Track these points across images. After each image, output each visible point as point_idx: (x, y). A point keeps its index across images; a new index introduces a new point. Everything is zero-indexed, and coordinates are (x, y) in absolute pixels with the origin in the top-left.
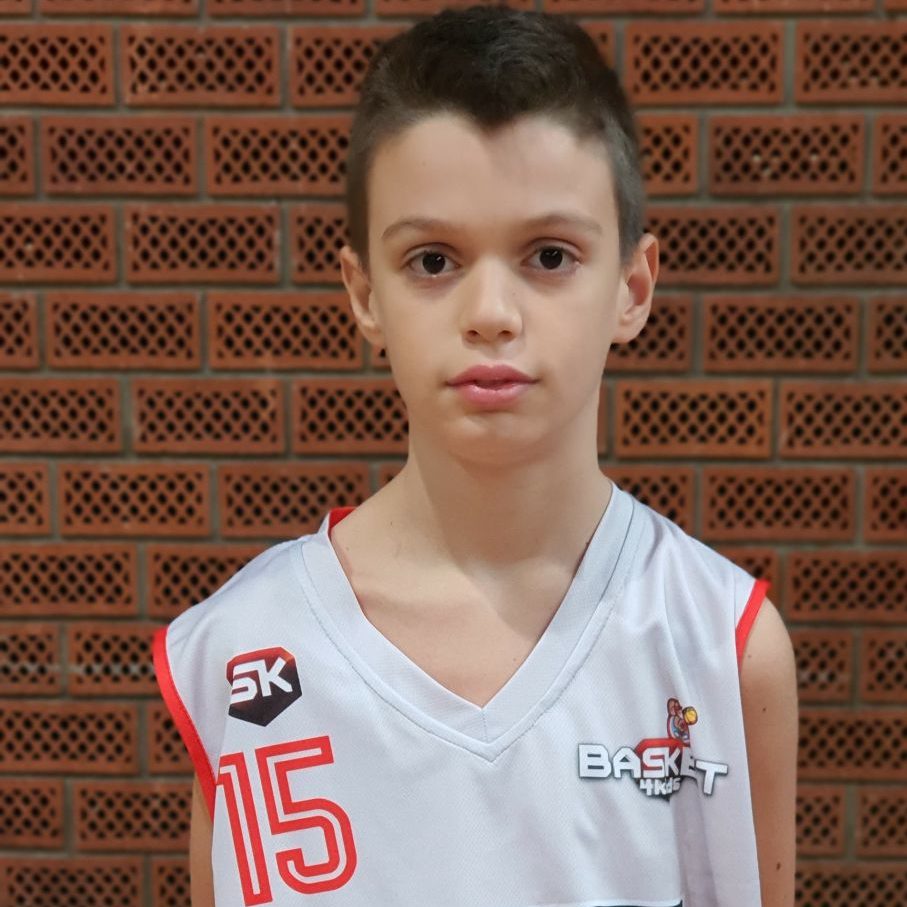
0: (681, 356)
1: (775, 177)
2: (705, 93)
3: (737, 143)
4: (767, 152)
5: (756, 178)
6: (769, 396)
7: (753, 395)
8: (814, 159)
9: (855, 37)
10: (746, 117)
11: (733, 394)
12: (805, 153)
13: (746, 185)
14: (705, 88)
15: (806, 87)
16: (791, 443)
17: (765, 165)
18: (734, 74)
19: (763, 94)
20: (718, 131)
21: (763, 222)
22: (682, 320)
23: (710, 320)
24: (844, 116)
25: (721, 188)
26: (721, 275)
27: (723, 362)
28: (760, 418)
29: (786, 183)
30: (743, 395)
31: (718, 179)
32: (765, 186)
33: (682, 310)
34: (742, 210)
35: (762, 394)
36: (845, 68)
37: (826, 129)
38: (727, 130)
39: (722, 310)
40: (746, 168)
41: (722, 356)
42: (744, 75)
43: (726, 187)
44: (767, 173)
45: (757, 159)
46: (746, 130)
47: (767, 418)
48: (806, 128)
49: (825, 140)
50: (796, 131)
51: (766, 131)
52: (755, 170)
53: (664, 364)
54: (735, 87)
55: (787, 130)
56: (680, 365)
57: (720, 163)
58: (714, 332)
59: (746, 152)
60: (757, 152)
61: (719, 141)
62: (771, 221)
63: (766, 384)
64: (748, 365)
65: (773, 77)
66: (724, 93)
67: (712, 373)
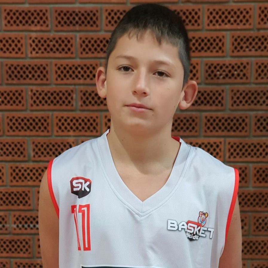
0: (196, 131)
1: (224, 78)
2: (203, 53)
3: (212, 68)
4: (221, 71)
5: (218, 78)
6: (223, 143)
7: (218, 143)
8: (236, 73)
9: (248, 37)
10: (215, 61)
11: (212, 142)
12: (233, 71)
13: (215, 81)
14: (203, 51)
15: (233, 52)
16: (229, 157)
17: (221, 75)
18: (211, 48)
19: (220, 54)
20: (207, 65)
21: (220, 91)
22: (196, 120)
23: (205, 121)
24: (244, 60)
25: (207, 81)
26: (208, 107)
27: (209, 133)
28: (220, 150)
29: (227, 80)
30: (215, 143)
31: (207, 79)
32: (221, 81)
33: (196, 118)
34: (214, 88)
35: (221, 143)
36: (245, 46)
37: (239, 64)
38: (209, 64)
39: (209, 118)
40: (215, 75)
41: (208, 131)
42: (214, 48)
43: (209, 81)
44: (221, 77)
45: (218, 73)
46: (215, 64)
47: (222, 150)
48: (233, 64)
49: (239, 67)
50: (230, 65)
51: (221, 64)
52: (218, 76)
53: (191, 134)
54: (211, 51)
55: (227, 64)
56: (196, 134)
57: (207, 74)
58: (206, 124)
59: (215, 71)
60: (218, 71)
61: (207, 68)
62: (223, 91)
63: (222, 140)
64: (217, 134)
65: (223, 48)
66: (208, 53)
67: (205, 136)
